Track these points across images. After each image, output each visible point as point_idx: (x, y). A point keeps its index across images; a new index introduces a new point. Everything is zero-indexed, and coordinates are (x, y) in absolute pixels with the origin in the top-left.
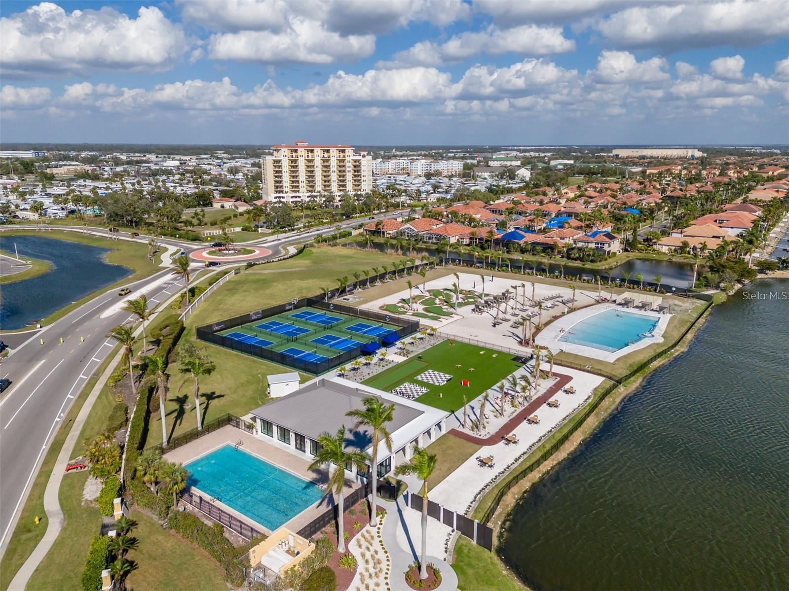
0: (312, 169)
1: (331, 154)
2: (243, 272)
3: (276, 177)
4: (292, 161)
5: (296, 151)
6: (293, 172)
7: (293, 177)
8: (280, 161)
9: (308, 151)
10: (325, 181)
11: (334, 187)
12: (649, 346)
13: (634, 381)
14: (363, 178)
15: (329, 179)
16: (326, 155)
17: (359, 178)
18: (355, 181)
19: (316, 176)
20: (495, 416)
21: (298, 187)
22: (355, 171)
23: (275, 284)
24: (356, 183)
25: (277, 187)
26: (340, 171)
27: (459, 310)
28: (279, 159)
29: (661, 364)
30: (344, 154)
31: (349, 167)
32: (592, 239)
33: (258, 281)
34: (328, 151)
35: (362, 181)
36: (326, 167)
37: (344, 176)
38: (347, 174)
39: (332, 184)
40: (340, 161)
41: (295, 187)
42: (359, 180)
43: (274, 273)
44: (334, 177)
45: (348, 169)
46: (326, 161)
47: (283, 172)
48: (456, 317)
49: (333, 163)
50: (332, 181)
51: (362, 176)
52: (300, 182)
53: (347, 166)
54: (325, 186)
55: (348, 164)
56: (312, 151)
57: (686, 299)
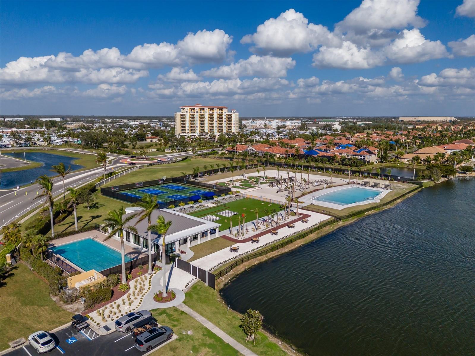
0: (203, 120)
1: (215, 111)
2: (145, 168)
3: (182, 124)
4: (192, 115)
5: (194, 109)
6: (192, 121)
7: (192, 124)
8: (184, 115)
9: (201, 109)
10: (211, 127)
11: (216, 130)
12: (369, 204)
13: (351, 220)
14: (233, 125)
15: (213, 125)
16: (211, 112)
17: (231, 125)
18: (228, 127)
19: (205, 124)
20: (253, 231)
21: (194, 130)
22: (228, 121)
23: (160, 173)
24: (229, 128)
25: (182, 130)
26: (219, 121)
27: (261, 186)
28: (184, 113)
29: (373, 213)
30: (222, 111)
31: (225, 118)
32: (358, 154)
33: (151, 171)
34: (213, 109)
35: (232, 127)
36: (211, 119)
37: (222, 124)
38: (224, 123)
39: (215, 128)
40: (220, 115)
41: (193, 130)
42: (231, 126)
43: (161, 168)
44: (216, 124)
45: (224, 120)
46: (211, 115)
47: (186, 121)
48: (257, 188)
49: (216, 116)
50: (214, 127)
51: (232, 124)
52: (196, 127)
53: (223, 118)
54: (210, 130)
55: (224, 117)
56: (203, 109)
57: (406, 184)
